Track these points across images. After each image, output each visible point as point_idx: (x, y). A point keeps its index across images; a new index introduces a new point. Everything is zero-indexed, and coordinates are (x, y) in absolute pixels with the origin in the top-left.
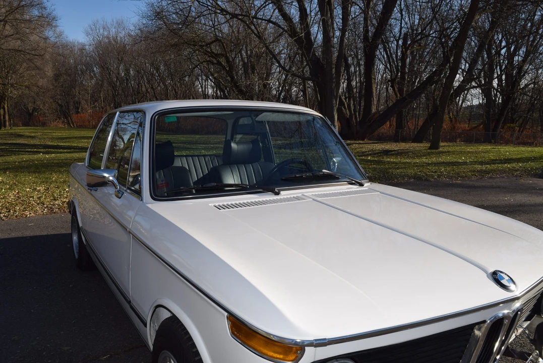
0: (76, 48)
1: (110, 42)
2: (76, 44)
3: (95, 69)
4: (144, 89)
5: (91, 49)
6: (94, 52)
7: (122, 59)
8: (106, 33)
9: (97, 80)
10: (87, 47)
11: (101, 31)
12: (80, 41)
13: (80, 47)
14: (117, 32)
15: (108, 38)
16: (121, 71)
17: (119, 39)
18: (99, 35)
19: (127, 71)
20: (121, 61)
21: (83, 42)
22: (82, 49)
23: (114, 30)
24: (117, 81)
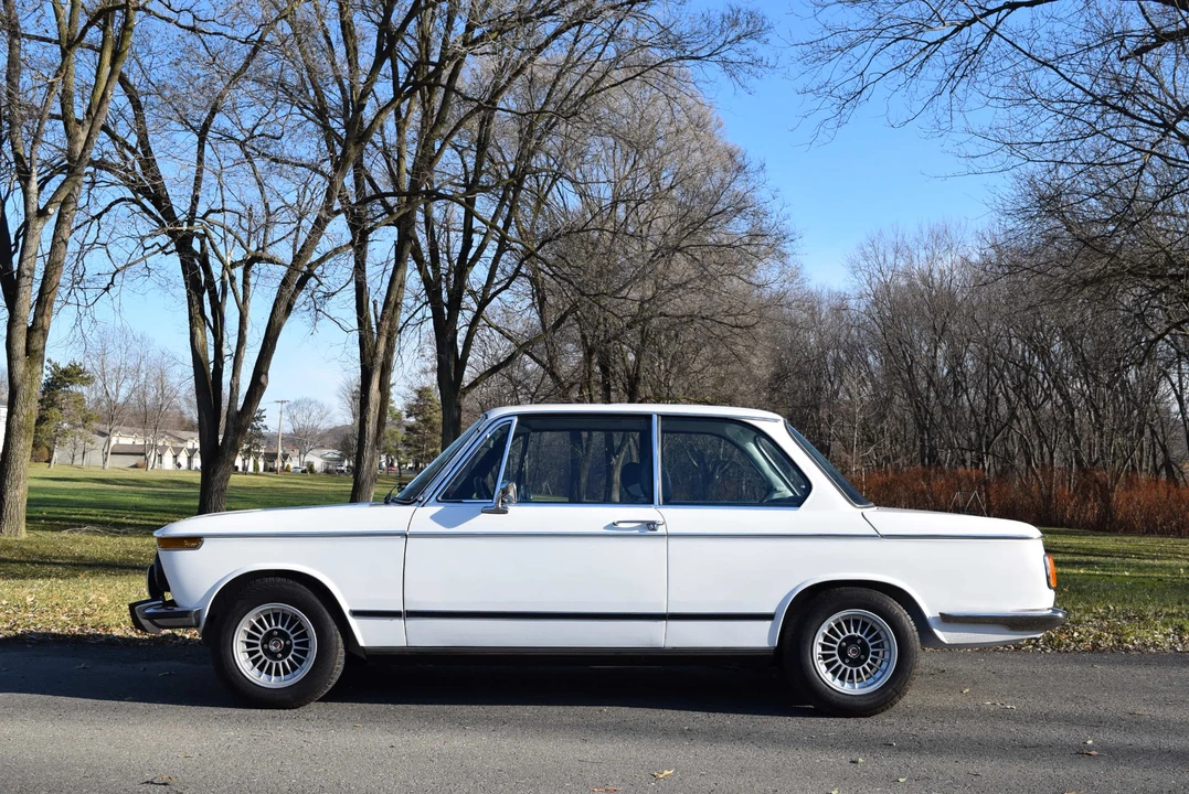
0: (825, 309)
1: (911, 285)
2: (825, 296)
3: (870, 359)
4: (1003, 409)
5: (863, 308)
6: (869, 315)
7: (943, 330)
8: (901, 264)
9: (875, 387)
10: (852, 303)
11: (890, 258)
12: (835, 288)
13: (835, 302)
14: (931, 259)
15: (908, 275)
16: (940, 362)
17: (936, 275)
18: (884, 268)
19: (956, 360)
20: (940, 333)
21: (843, 290)
22: (839, 309)
23: (923, 254)
24: (928, 389)
